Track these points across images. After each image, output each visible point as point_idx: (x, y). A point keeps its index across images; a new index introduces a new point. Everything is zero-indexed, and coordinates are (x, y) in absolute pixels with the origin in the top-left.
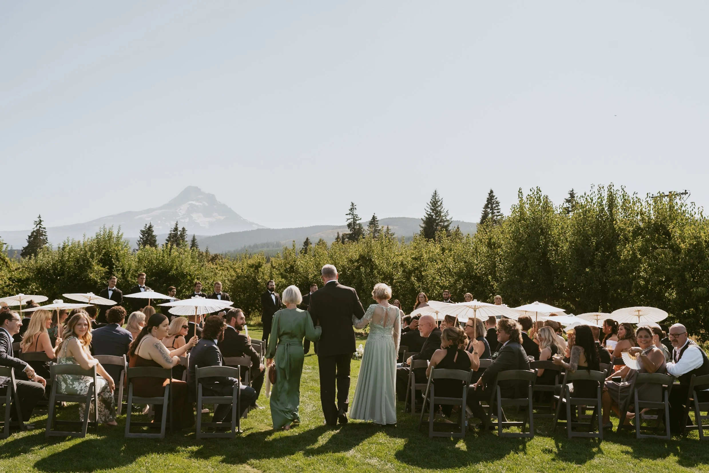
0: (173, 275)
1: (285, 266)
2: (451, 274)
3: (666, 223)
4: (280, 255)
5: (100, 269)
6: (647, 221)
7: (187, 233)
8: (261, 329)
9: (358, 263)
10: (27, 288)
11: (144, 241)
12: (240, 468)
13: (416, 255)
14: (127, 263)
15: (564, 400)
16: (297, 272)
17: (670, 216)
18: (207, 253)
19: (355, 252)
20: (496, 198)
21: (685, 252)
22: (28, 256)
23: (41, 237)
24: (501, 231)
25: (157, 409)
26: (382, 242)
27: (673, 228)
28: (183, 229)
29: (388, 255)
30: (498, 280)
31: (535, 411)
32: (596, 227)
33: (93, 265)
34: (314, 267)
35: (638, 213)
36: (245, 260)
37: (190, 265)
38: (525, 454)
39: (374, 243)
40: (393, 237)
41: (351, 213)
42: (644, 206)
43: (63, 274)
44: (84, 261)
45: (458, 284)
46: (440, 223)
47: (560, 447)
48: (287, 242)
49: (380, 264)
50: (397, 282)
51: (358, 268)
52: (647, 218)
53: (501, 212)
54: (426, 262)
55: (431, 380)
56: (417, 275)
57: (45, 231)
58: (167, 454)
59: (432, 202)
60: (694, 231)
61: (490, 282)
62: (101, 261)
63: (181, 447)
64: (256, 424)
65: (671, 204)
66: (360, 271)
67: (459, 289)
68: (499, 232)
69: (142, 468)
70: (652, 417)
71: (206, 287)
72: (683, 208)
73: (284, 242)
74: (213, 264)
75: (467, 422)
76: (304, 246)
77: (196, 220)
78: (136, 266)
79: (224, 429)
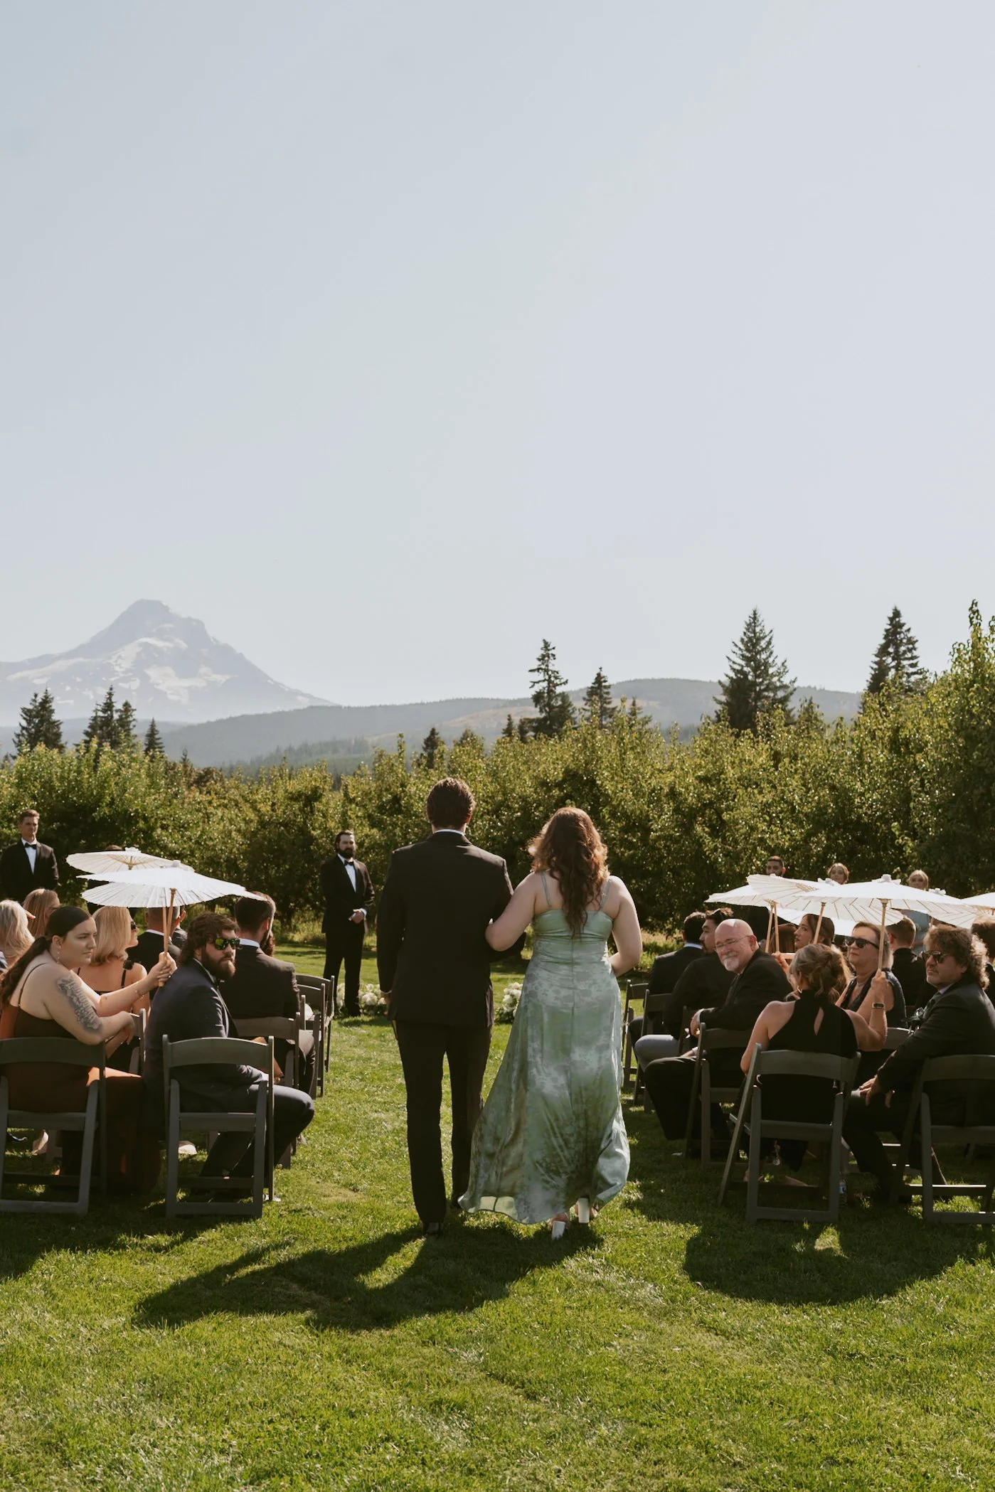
0: (103, 819)
1: (380, 797)
2: (797, 817)
4: (367, 769)
7: (136, 715)
8: (320, 953)
9: (561, 789)
11: (30, 734)
12: (276, 1290)
13: (708, 771)
16: (408, 813)
18: (185, 766)
19: (554, 763)
20: (908, 630)
25: (69, 1142)
26: (622, 739)
28: (127, 705)
29: (637, 772)
30: (917, 833)
36: (281, 782)
37: (145, 793)
39: (601, 741)
40: (647, 727)
41: (543, 667)
45: (813, 843)
46: (766, 694)
48: (382, 739)
49: (616, 793)
50: (659, 838)
53: (920, 666)
54: (734, 787)
55: (754, 1077)
56: (710, 820)
58: (95, 1251)
59: (746, 639)
61: (894, 837)
63: (130, 1236)
64: (314, 1183)
67: (817, 854)
68: (920, 712)
69: (34, 1285)
71: (184, 849)
73: (376, 738)
74: (201, 793)
75: (842, 1184)
76: (425, 749)
77: (158, 684)
78: (12, 795)
79: (234, 1194)
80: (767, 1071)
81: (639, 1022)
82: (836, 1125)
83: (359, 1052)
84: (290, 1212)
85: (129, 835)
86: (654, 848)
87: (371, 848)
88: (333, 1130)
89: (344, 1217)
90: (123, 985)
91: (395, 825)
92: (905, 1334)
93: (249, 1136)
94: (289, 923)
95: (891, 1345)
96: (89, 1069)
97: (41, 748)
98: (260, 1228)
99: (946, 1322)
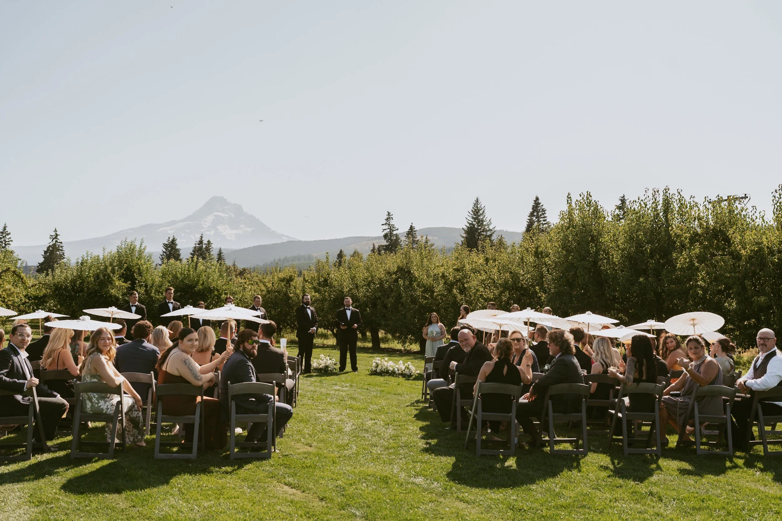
0: (199, 291)
1: (319, 279)
2: (496, 285)
3: (726, 228)
4: (313, 268)
5: (122, 285)
6: (704, 226)
7: (213, 246)
8: (294, 347)
9: (396, 275)
10: (44, 305)
11: (167, 255)
13: (458, 266)
14: (150, 278)
15: (620, 415)
16: (331, 286)
17: (730, 222)
18: (234, 267)
19: (393, 264)
20: (542, 206)
21: (746, 259)
22: (45, 272)
23: (58, 253)
24: (549, 239)
25: (188, 428)
26: (422, 253)
27: (733, 234)
28: (209, 241)
29: (428, 267)
30: (546, 291)
31: (588, 428)
32: (651, 234)
33: (114, 281)
34: (349, 280)
35: (695, 219)
36: (276, 274)
37: (217, 279)
38: (580, 471)
39: (413, 254)
40: (433, 247)
41: (388, 223)
42: (702, 210)
43: (82, 291)
44: (104, 276)
45: (503, 296)
46: (483, 233)
47: (616, 464)
48: (319, 254)
49: (419, 276)
50: (438, 295)
51: (396, 281)
52: (705, 224)
53: (548, 220)
56: (459, 287)
57: (62, 245)
58: (200, 474)
59: (474, 210)
60: (755, 237)
61: (537, 293)
62: (123, 276)
63: (215, 468)
64: (293, 444)
65: (731, 208)
66: (399, 284)
67: (505, 301)
68: (547, 240)
69: (174, 489)
70: (713, 432)
72: (744, 213)
73: (316, 254)
74: (241, 279)
75: (516, 439)
76: (338, 259)
77: (222, 232)
78: (160, 281)
79: (259, 449)
80: (484, 392)
81: (431, 373)
82: (513, 414)
83: (311, 388)
84: (283, 456)
85: (211, 297)
86: (436, 299)
87: (315, 301)
88: (301, 421)
89: (306, 458)
90: (211, 362)
91: (325, 291)
92: (542, 500)
93: (265, 424)
94: (280, 334)
95: (536, 505)
96: (197, 397)
97: (172, 261)
98: (270, 463)
99: (559, 495)
